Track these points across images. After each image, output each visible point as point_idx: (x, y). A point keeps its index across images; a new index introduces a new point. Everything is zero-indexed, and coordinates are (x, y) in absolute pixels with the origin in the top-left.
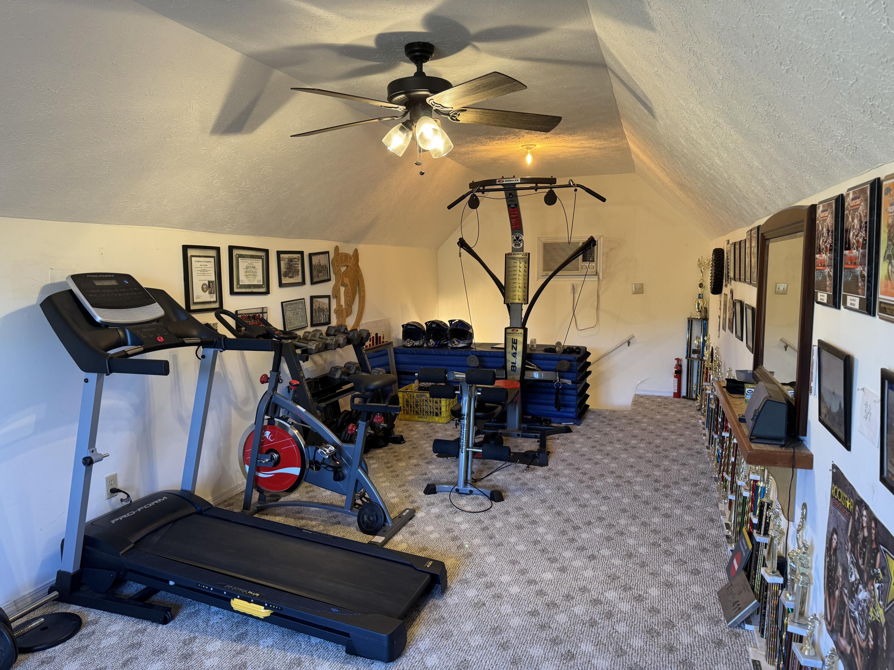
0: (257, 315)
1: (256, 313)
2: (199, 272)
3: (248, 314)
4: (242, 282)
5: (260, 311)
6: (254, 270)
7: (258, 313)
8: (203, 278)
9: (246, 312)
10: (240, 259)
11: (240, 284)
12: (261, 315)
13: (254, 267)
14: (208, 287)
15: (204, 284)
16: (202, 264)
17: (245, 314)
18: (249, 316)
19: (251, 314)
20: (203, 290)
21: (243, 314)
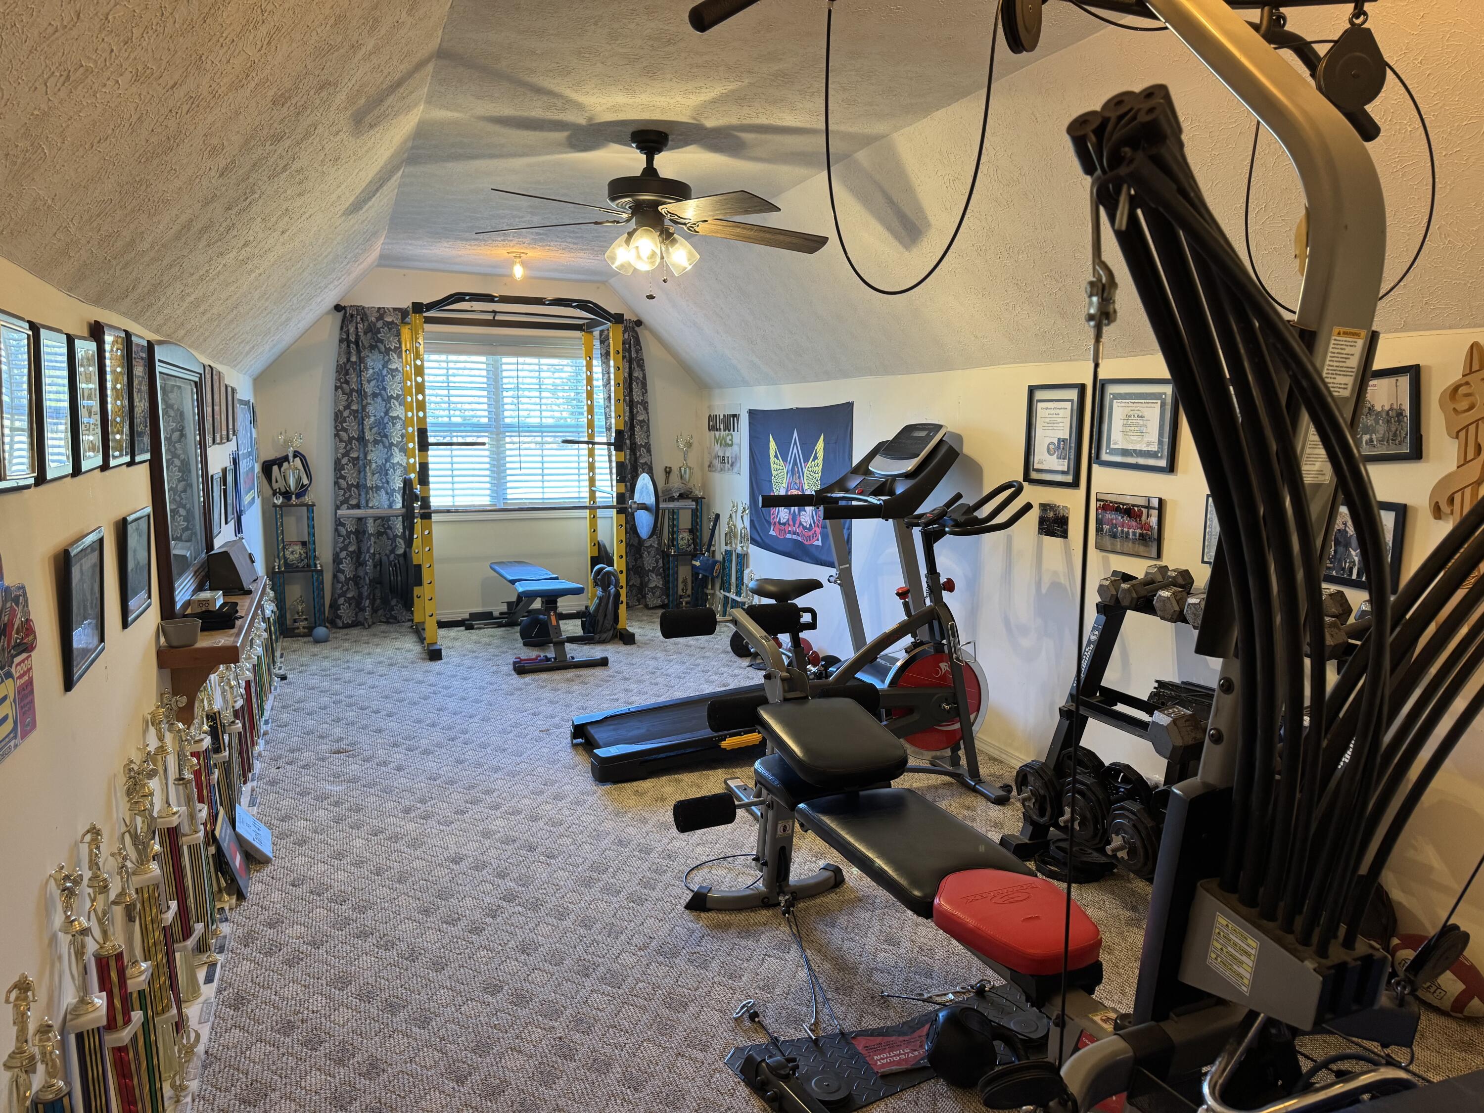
0: (1136, 509)
1: (1134, 506)
2: (1046, 424)
3: (1116, 503)
4: (1115, 443)
5: (1142, 502)
6: (1141, 422)
7: (1138, 506)
8: (1049, 433)
9: (1114, 498)
10: (1115, 401)
11: (1112, 446)
12: (1145, 511)
13: (1143, 416)
14: (1059, 447)
15: (1052, 443)
16: (1052, 411)
17: (1111, 502)
18: (1119, 507)
19: (1124, 504)
20: (1048, 452)
21: (1107, 501)
